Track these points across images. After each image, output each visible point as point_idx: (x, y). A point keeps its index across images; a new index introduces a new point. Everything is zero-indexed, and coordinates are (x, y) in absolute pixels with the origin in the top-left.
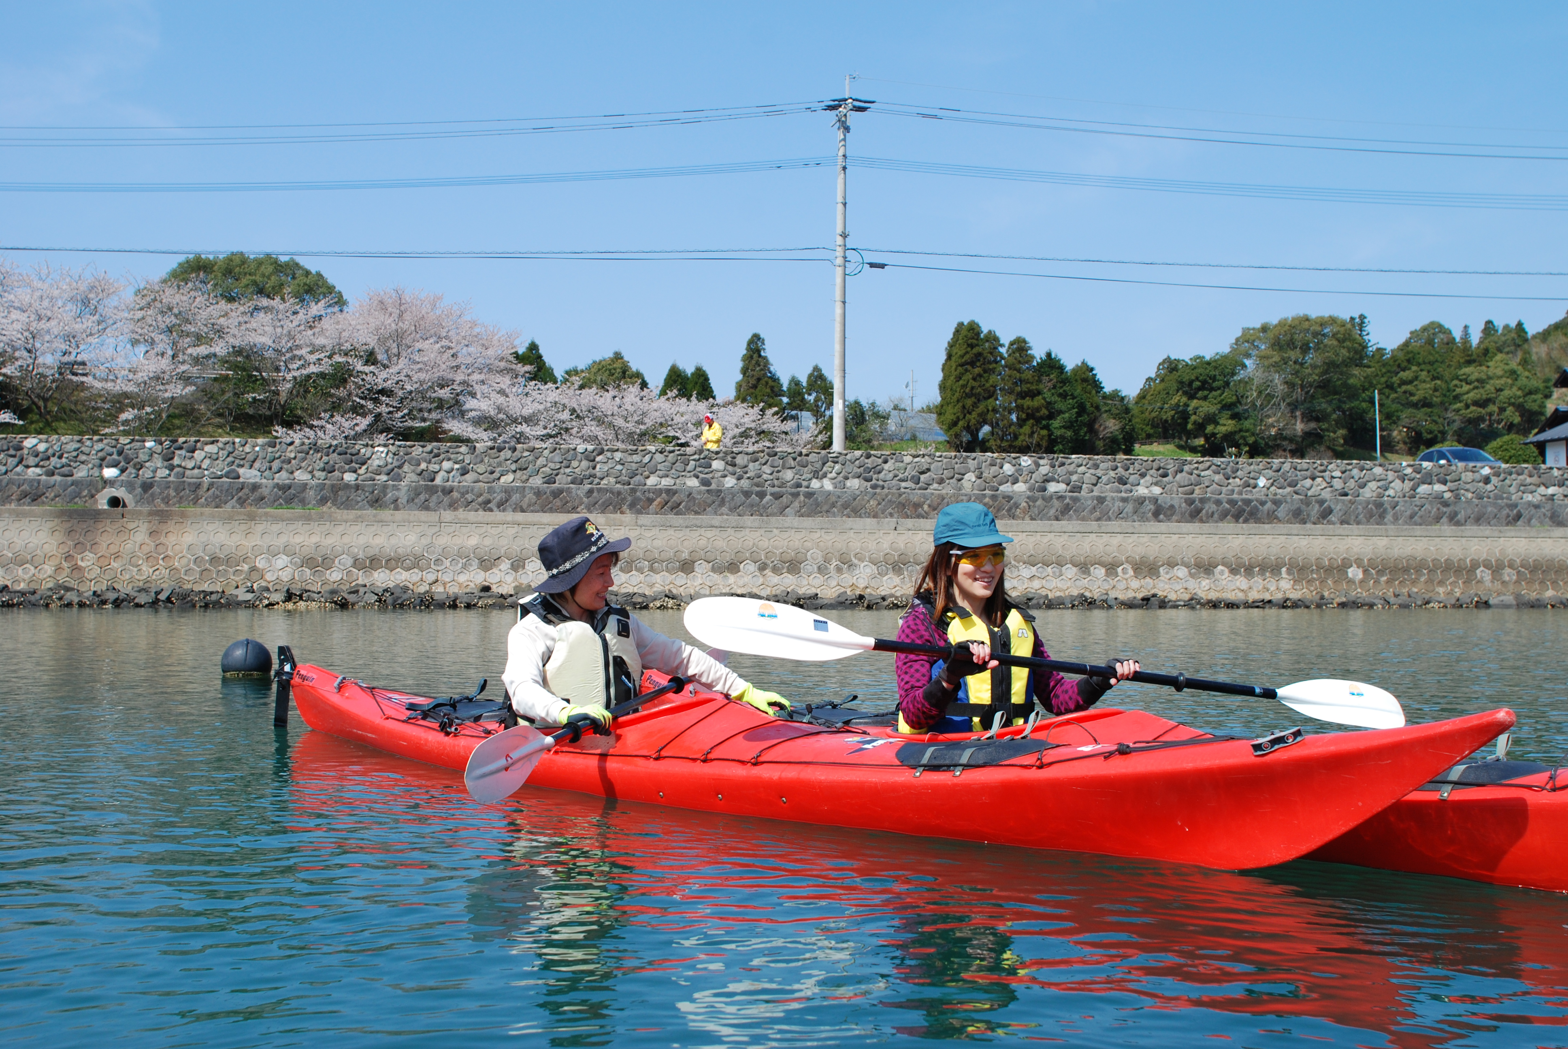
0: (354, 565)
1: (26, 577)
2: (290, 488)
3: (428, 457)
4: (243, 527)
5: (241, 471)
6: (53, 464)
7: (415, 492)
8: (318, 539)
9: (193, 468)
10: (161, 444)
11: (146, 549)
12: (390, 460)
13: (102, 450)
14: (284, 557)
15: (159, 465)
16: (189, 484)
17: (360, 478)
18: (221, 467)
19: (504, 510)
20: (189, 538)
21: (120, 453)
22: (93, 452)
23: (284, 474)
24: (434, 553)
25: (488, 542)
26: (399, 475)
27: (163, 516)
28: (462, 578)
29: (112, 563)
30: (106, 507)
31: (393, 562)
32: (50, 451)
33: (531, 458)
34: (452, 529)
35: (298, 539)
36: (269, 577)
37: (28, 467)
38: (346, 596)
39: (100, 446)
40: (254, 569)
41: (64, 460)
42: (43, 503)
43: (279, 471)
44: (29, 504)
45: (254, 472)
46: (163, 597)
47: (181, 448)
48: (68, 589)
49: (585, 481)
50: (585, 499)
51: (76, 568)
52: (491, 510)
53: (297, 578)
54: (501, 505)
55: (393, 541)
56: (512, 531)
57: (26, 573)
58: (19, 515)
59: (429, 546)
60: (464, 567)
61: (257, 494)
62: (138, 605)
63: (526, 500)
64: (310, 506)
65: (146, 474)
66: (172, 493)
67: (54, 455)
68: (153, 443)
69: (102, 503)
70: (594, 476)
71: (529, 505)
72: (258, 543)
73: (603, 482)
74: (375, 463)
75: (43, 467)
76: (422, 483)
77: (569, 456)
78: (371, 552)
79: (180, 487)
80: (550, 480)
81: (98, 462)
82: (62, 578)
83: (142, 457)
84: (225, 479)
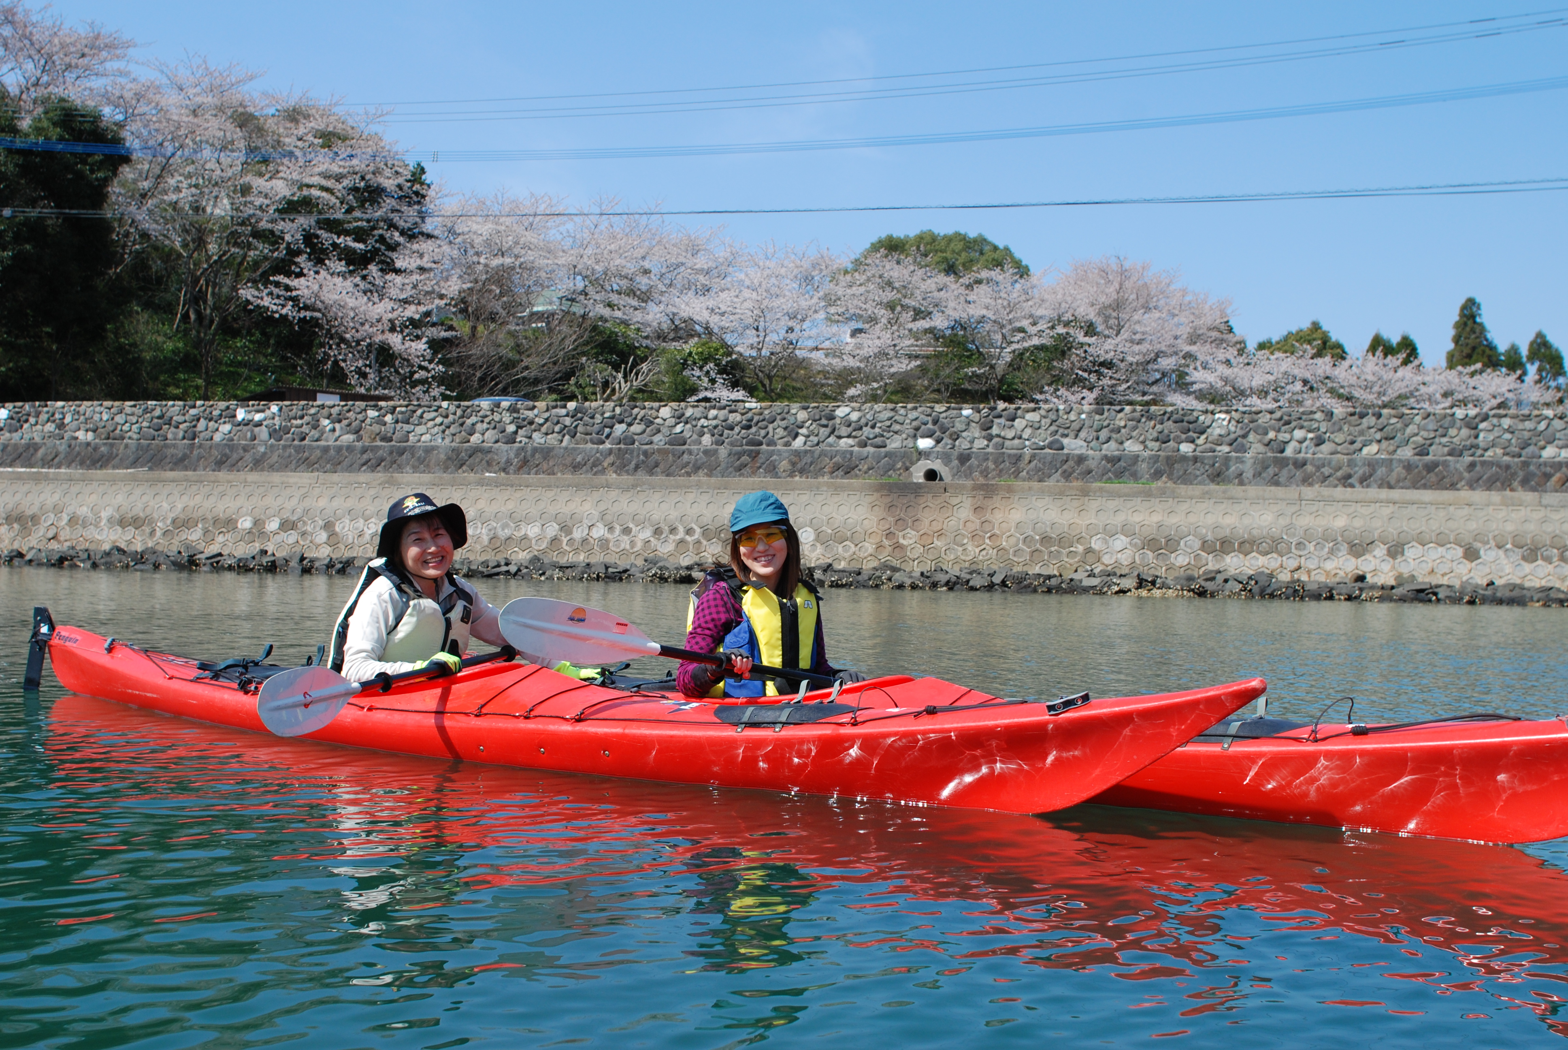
0: (1203, 548)
1: (847, 555)
2: (1119, 460)
3: (1277, 425)
4: (1076, 503)
5: (1065, 441)
6: (865, 434)
7: (1262, 466)
8: (1160, 518)
9: (1013, 438)
10: (979, 412)
11: (971, 527)
12: (1233, 429)
13: (916, 419)
14: (1123, 537)
15: (977, 435)
16: (1009, 455)
17: (1198, 449)
18: (1043, 438)
19: (1368, 486)
20: (1016, 515)
21: (935, 422)
22: (908, 421)
23: (1112, 445)
24: (1294, 535)
25: (1358, 523)
26: (1243, 445)
27: (988, 491)
28: (1329, 565)
29: (936, 542)
30: (922, 480)
31: (1247, 546)
32: (863, 421)
33: (1399, 425)
34: (1314, 509)
35: (1137, 518)
36: (1106, 560)
37: (840, 437)
38: (1203, 583)
39: (914, 414)
40: (1089, 551)
41: (877, 430)
42: (857, 476)
43: (1107, 442)
44: (842, 477)
45: (1080, 442)
46: (997, 579)
47: (1000, 416)
48: (895, 570)
49: (1465, 453)
50: (1466, 475)
51: (898, 546)
52: (1352, 486)
53: (1138, 561)
54: (1364, 480)
55: (1247, 521)
56: (1387, 511)
57: (846, 551)
58: (838, 489)
59: (1289, 527)
60: (1332, 552)
61: (1083, 467)
62: (973, 589)
63: (1394, 475)
64: (1143, 480)
65: (962, 444)
66: (992, 466)
67: (866, 425)
68: (970, 411)
69: (918, 475)
70: (1476, 447)
71: (1398, 481)
72: (1093, 521)
73: (1487, 454)
74: (1216, 431)
75: (855, 437)
76: (1270, 454)
77: (1447, 422)
78: (1221, 534)
79: (999, 459)
80: (1422, 451)
81: (912, 431)
82: (884, 556)
83: (959, 426)
84: (1047, 451)
